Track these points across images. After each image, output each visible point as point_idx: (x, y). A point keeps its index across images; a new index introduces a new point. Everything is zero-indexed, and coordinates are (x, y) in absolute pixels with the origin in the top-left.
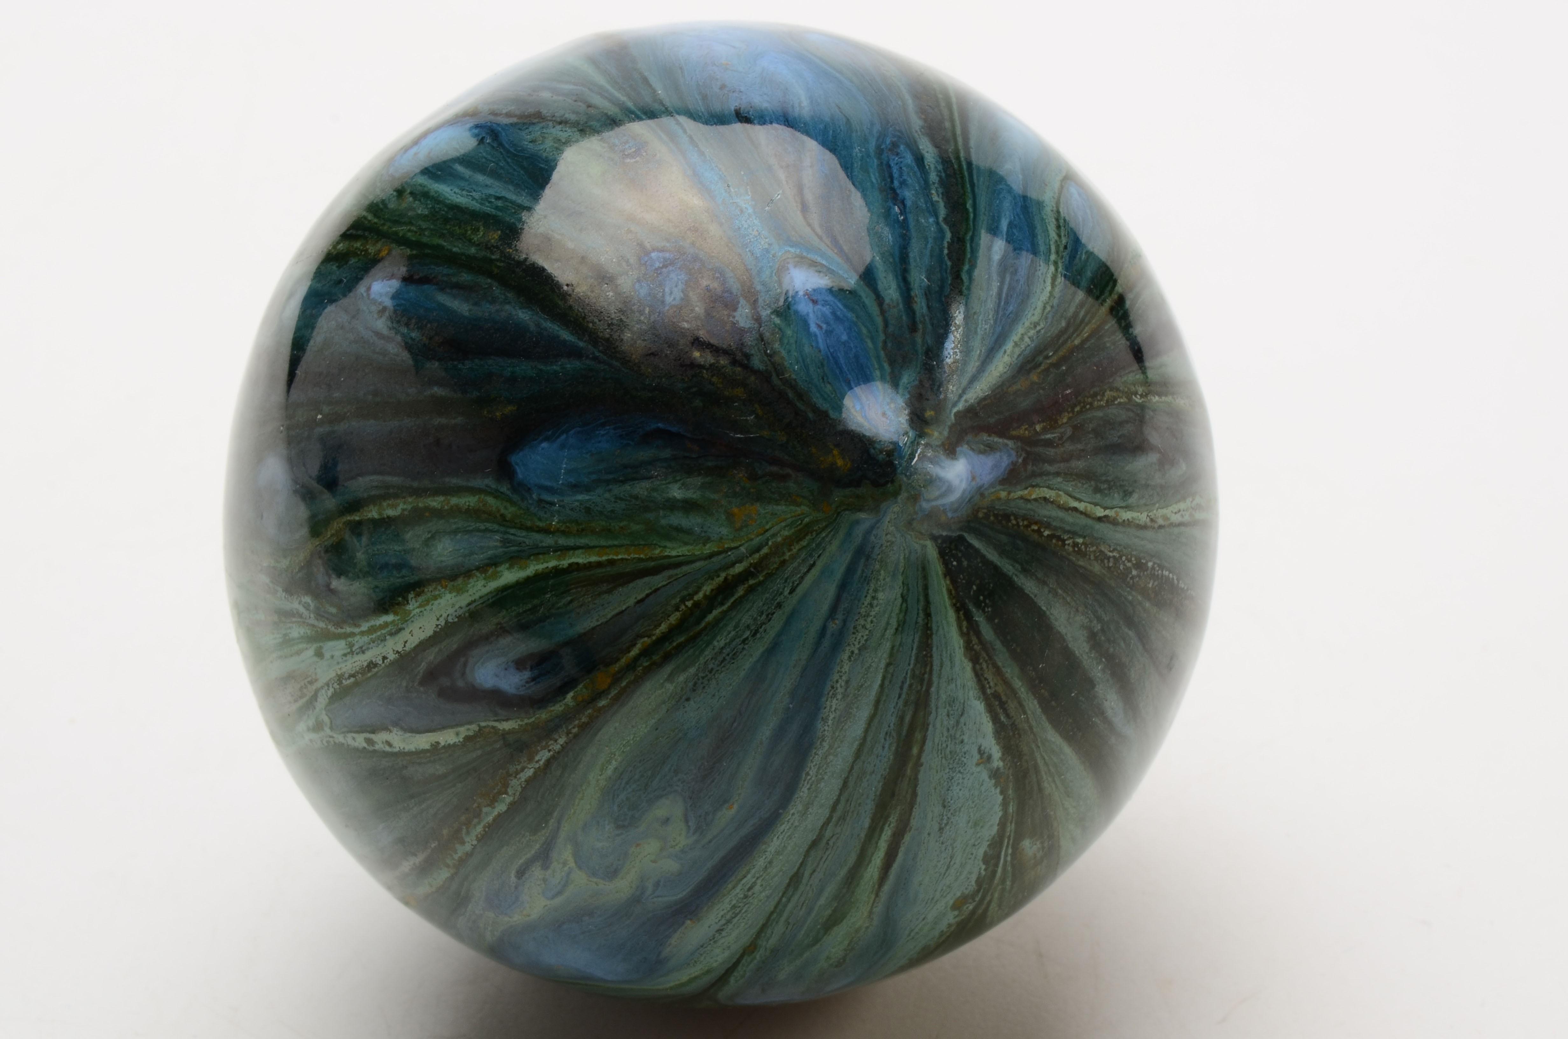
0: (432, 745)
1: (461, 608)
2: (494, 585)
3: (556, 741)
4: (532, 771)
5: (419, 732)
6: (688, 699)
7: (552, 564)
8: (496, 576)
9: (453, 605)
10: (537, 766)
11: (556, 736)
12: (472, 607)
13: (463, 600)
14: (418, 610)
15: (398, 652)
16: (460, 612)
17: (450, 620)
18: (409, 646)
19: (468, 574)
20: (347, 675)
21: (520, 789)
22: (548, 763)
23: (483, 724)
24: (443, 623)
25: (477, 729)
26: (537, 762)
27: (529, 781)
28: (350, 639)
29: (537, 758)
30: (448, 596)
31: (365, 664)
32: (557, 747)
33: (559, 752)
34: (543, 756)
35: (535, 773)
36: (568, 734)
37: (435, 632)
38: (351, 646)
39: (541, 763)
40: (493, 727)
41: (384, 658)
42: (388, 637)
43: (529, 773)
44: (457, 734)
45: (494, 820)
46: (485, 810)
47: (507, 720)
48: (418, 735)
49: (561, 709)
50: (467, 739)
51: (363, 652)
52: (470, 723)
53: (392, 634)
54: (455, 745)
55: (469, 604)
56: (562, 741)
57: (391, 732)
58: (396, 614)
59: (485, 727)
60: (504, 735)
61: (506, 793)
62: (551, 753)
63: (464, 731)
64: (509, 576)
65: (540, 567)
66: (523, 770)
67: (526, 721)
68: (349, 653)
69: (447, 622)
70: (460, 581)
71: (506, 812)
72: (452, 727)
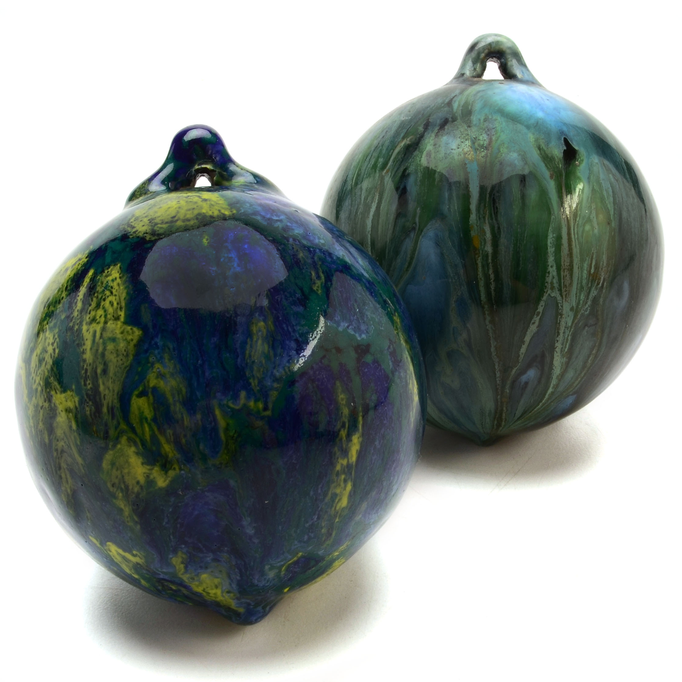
0: (525, 342)
1: (553, 375)
2: (552, 386)
3: (499, 381)
4: (496, 368)
5: (531, 339)
6: (481, 410)
7: (543, 401)
8: (553, 388)
9: (556, 373)
10: (497, 371)
11: (501, 381)
12: (551, 379)
13: (554, 377)
14: (562, 361)
15: (556, 348)
16: (553, 374)
17: (553, 371)
18: (555, 353)
19: (560, 380)
20: (561, 320)
21: (494, 360)
22: (495, 374)
23: (520, 364)
24: (554, 368)
25: (520, 361)
26: (498, 371)
27: (494, 365)
28: (569, 329)
29: (499, 372)
30: (559, 372)
31: (560, 332)
32: (497, 379)
33: (496, 379)
34: (498, 375)
35: (495, 368)
36: (499, 385)
37: (553, 364)
38: (568, 328)
39: (497, 372)
40: (516, 366)
41: (557, 341)
42: (562, 346)
43: (496, 367)
44: (522, 354)
45: (490, 343)
46: (495, 343)
47: (515, 372)
48: (530, 338)
49: (506, 387)
50: (519, 356)
51: (563, 333)
52: (522, 360)
53: (562, 348)
54: (520, 350)
55: (552, 378)
56: (498, 382)
57: (537, 327)
58: (566, 352)
59: (518, 364)
60: (512, 368)
61: (496, 355)
62: (497, 377)
63: (522, 356)
64: (550, 390)
65: (545, 399)
66: (499, 365)
67: (511, 377)
68: (566, 326)
69: (553, 369)
70: (560, 377)
71: (490, 349)
72: (525, 353)
